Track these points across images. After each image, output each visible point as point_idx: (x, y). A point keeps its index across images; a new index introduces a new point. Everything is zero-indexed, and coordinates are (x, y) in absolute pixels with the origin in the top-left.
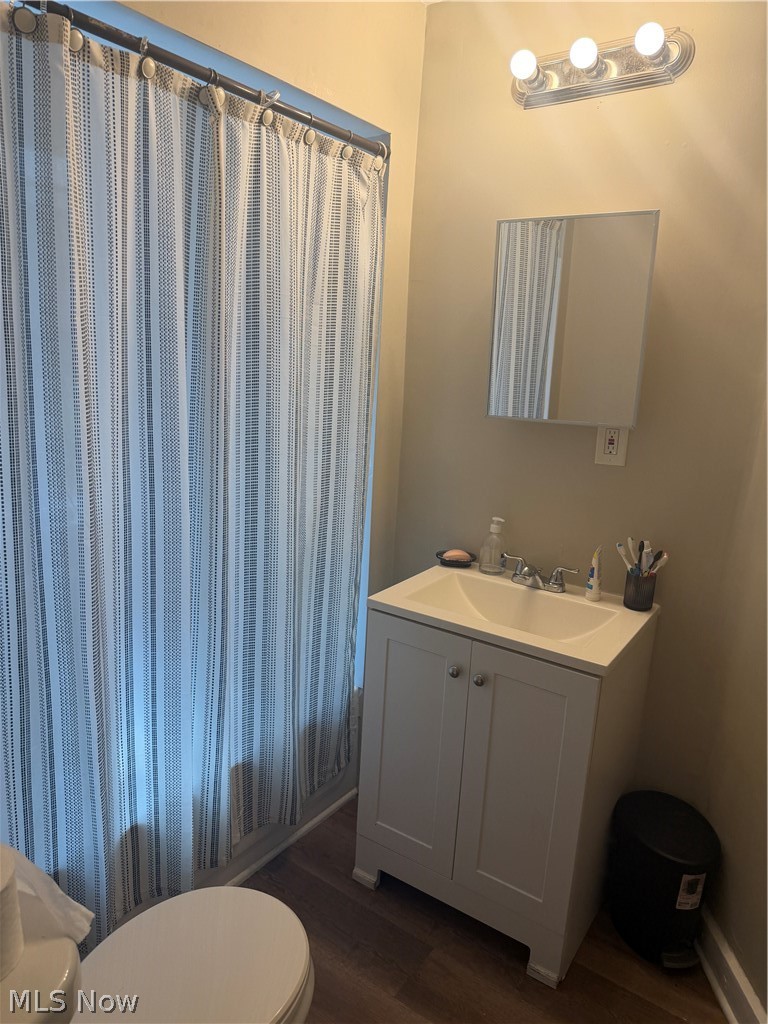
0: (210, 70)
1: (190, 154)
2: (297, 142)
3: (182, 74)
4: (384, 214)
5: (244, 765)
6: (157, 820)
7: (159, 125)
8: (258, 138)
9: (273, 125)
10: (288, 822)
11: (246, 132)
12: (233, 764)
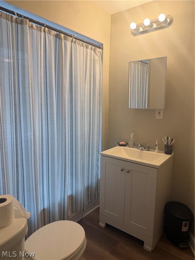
0: (60, 30)
1: (56, 49)
2: (81, 46)
3: (54, 31)
4: (102, 62)
5: (71, 195)
6: (49, 207)
7: (48, 42)
8: (72, 45)
9: (75, 42)
10: (82, 211)
11: (69, 44)
12: (68, 195)
